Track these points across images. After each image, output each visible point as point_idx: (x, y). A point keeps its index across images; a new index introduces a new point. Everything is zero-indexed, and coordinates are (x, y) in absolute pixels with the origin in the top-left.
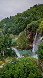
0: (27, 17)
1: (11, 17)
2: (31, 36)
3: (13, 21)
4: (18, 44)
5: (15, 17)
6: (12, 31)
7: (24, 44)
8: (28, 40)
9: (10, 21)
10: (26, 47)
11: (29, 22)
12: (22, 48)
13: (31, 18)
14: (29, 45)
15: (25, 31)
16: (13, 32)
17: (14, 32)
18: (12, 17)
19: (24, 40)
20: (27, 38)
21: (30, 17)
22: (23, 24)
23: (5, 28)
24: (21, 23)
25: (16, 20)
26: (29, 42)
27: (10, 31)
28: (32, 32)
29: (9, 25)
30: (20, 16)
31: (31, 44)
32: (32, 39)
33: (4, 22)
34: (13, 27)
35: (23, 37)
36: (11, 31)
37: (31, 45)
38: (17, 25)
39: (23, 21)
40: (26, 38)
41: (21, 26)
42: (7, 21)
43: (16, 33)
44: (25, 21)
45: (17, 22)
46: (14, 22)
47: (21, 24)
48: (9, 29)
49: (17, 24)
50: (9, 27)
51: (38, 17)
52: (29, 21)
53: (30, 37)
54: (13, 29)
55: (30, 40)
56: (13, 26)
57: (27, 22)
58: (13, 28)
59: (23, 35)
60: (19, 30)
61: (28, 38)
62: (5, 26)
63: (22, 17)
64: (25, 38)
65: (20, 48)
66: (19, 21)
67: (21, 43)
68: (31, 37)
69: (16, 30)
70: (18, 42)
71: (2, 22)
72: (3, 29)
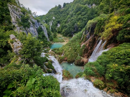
0: (94, 5)
1: (65, 4)
2: (90, 42)
3: (67, 12)
4: (65, 52)
5: (73, 5)
6: (62, 29)
7: (73, 55)
8: (83, 50)
9: (63, 12)
10: (76, 61)
11: (96, 15)
12: (68, 60)
13: (102, 7)
14: (82, 57)
15: (83, 32)
16: (63, 31)
17: (66, 31)
18: (68, 4)
19: (76, 48)
20: (82, 46)
21: (101, 4)
22: (84, 18)
23: (52, 24)
24: (80, 15)
25: (73, 10)
26: (84, 53)
27: (59, 29)
28: (94, 36)
29: (59, 18)
30: (82, 3)
31: (87, 58)
32: (91, 49)
33: (53, 13)
34: (65, 22)
35: (77, 42)
37: (85, 59)
38: (73, 20)
39: (83, 13)
40: (80, 45)
41: (78, 21)
42: (57, 12)
43: (69, 33)
44: (89, 12)
45: (74, 13)
46: (68, 14)
47: (80, 19)
48: (59, 26)
49: (72, 18)
50: (59, 22)
51: (121, 4)
52: (96, 13)
53: (87, 45)
54: (65, 26)
55: (86, 50)
56: (65, 20)
57: (92, 14)
58: (64, 24)
59: (77, 39)
60: (74, 28)
61: (84, 46)
62: (54, 20)
63: (85, 4)
64: (78, 46)
65: (66, 59)
66: (77, 12)
67: (69, 52)
68: (89, 45)
69: (69, 28)
70: (64, 49)
71: (50, 13)
72: (49, 24)
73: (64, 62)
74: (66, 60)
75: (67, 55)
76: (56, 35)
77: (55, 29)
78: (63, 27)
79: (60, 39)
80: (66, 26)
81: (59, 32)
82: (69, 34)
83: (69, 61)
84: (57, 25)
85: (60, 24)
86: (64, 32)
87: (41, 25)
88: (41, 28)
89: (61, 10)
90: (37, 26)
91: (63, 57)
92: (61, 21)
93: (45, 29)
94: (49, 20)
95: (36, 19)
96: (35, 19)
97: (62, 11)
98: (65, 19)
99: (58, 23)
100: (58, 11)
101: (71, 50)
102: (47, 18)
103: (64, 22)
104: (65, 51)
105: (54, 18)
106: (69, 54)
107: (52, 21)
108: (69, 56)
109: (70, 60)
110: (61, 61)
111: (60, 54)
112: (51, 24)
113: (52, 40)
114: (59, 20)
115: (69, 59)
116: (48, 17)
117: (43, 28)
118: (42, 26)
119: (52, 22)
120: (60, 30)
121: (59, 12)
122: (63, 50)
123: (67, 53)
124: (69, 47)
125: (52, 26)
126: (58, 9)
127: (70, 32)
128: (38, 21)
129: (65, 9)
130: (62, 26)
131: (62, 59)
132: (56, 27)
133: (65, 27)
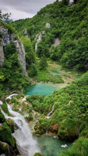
4: (55, 109)
6: (63, 52)
12: (59, 131)
16: (65, 56)
17: (70, 57)
23: (42, 38)
36: (59, 51)
43: (77, 62)
48: (57, 43)
50: (58, 35)
62: (47, 31)
65: (55, 127)
69: (80, 50)
70: (56, 101)
71: (42, 15)
72: (35, 39)
73: (50, 134)
74: (56, 132)
75: (60, 119)
76: (47, 65)
77: (46, 51)
78: (66, 47)
79: (54, 74)
80: (72, 46)
81: (55, 59)
82: (78, 66)
83: (61, 134)
84: (52, 42)
85: (60, 39)
86: (66, 60)
87: (16, 39)
88: (14, 47)
89: (68, 9)
90: (5, 42)
91: (50, 120)
92: (64, 33)
93: (21, 48)
94: (37, 30)
95: (7, 27)
96: (4, 27)
97: (69, 12)
98: (72, 29)
99: (56, 37)
100: (59, 11)
101: (72, 105)
102: (33, 26)
103: (71, 35)
104: (57, 107)
105: (48, 25)
106: (66, 116)
107: (44, 32)
108: (63, 121)
109: (64, 131)
110: (41, 131)
111: (42, 113)
112: (40, 39)
113: (33, 75)
114: (60, 30)
115: (63, 129)
116: (34, 24)
117: (18, 46)
118: (16, 41)
119: (43, 35)
120: (57, 54)
121: (62, 12)
122: (52, 102)
123: (61, 112)
124: (70, 97)
125: (40, 43)
126: (62, 6)
127: (81, 60)
128: (10, 32)
129: (78, 7)
130: (65, 44)
131: (45, 125)
132: (50, 46)
133: (70, 48)
